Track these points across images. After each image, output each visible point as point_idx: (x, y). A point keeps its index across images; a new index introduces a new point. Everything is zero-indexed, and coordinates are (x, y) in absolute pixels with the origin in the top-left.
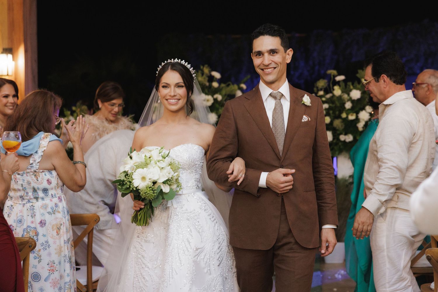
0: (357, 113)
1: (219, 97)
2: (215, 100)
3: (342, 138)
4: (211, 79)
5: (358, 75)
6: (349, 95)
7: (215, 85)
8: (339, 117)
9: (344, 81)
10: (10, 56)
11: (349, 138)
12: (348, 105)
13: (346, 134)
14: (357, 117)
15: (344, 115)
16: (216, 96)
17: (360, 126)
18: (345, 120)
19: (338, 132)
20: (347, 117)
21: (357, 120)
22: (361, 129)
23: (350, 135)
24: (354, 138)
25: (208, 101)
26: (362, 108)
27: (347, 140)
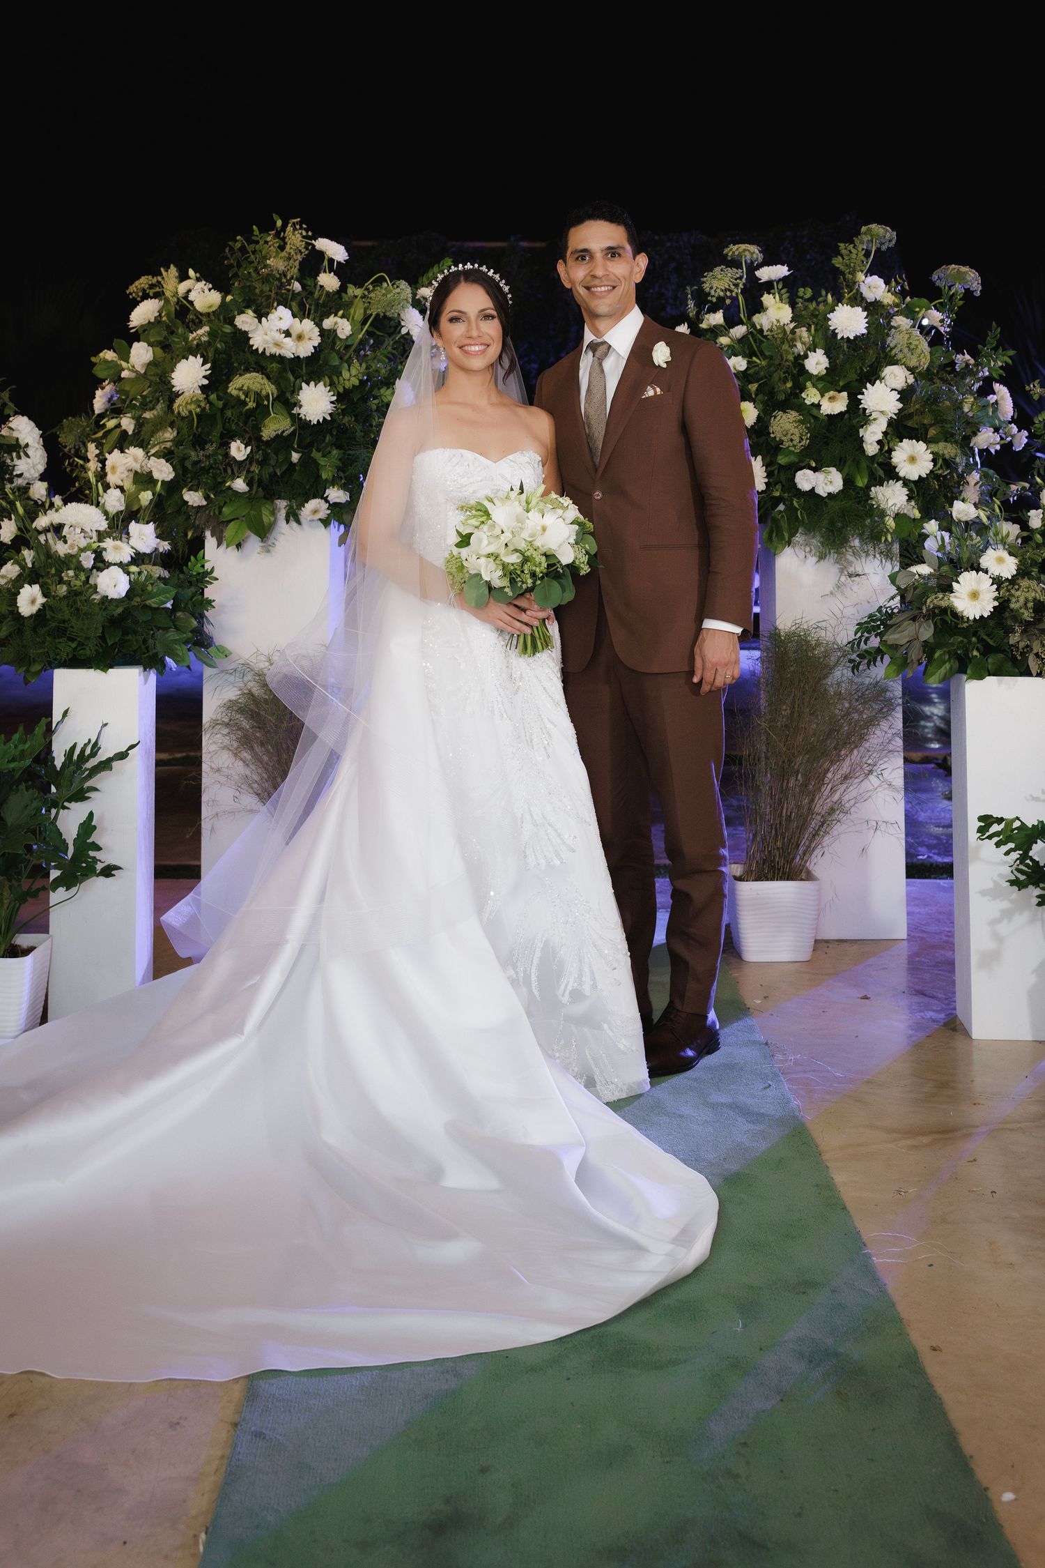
0: (855, 392)
1: (343, 327)
2: (328, 336)
3: (806, 480)
4: (314, 262)
5: (837, 262)
6: (823, 323)
8: (792, 401)
9: (784, 280)
11: (827, 482)
12: (817, 363)
13: (815, 470)
14: (854, 403)
15: (811, 396)
16: (328, 323)
17: (872, 436)
19: (782, 460)
20: (818, 406)
21: (856, 415)
22: (871, 449)
23: (833, 470)
24: (848, 482)
25: (300, 337)
26: (873, 376)
27: (822, 491)
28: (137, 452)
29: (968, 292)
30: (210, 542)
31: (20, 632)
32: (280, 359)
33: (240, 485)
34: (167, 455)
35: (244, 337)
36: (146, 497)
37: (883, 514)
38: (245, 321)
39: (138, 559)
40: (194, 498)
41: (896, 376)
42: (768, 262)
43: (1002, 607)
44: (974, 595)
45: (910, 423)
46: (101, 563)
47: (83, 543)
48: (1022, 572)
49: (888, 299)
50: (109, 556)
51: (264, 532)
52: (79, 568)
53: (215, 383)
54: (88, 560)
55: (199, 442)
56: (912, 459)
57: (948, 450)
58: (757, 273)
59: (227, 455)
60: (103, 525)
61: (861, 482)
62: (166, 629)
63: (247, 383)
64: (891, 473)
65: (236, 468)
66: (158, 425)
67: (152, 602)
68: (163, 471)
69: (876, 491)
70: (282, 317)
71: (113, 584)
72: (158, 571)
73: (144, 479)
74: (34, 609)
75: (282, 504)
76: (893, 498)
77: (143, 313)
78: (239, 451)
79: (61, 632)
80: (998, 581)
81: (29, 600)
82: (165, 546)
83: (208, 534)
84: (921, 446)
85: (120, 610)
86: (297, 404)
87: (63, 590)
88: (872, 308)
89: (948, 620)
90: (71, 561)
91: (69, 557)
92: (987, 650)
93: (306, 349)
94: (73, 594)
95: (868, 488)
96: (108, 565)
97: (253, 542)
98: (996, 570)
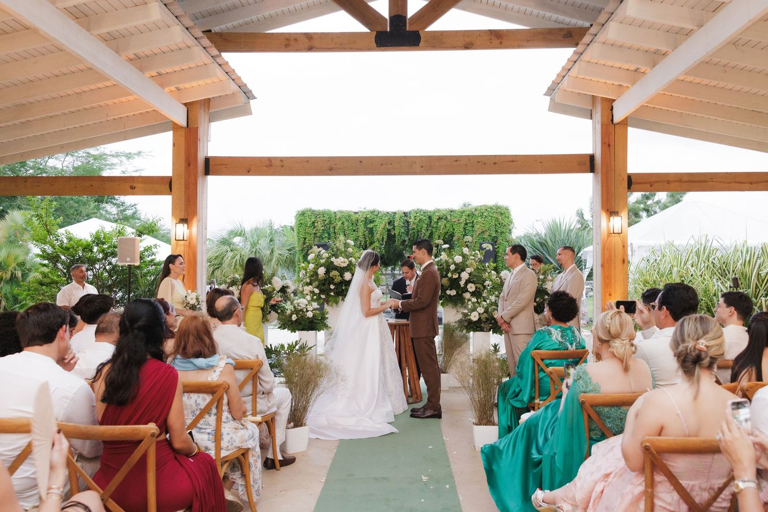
0: (459, 274)
2: (350, 262)
3: (448, 292)
4: (346, 245)
6: (453, 259)
7: (350, 250)
8: (446, 276)
9: (449, 248)
10: (186, 225)
11: (453, 293)
12: (452, 267)
13: (450, 290)
14: (459, 276)
15: (450, 275)
16: (350, 259)
17: (462, 283)
18: (451, 279)
19: (445, 288)
20: (452, 276)
21: (460, 278)
22: (462, 286)
23: (454, 290)
24: (457, 292)
25: (344, 262)
26: (463, 270)
27: (452, 295)
28: (310, 286)
29: (490, 250)
30: (326, 306)
31: (292, 324)
32: (341, 267)
33: (332, 294)
34: (317, 287)
35: (332, 263)
36: (315, 297)
37: (465, 299)
38: (333, 259)
39: (314, 309)
40: (323, 296)
41: (469, 270)
42: (445, 243)
43: (480, 319)
44: (475, 316)
45: (472, 280)
46: (307, 311)
47: (304, 306)
48: (485, 312)
49: (468, 253)
50: (308, 309)
51: (337, 303)
52: (303, 312)
53: (327, 272)
54: (305, 310)
55: (324, 285)
56: (471, 288)
57: (479, 286)
58: (442, 246)
59: (330, 287)
60: (307, 303)
61: (460, 293)
62: (319, 323)
63: (334, 273)
64: (467, 291)
65: (331, 290)
66: (315, 280)
67: (317, 318)
68: (317, 291)
69: (464, 294)
70: (341, 259)
71: (310, 315)
72: (318, 312)
73: (312, 292)
74: (295, 319)
75: (341, 297)
76: (467, 295)
77: (311, 257)
78: (332, 287)
79: (300, 324)
80: (479, 314)
81: (294, 317)
82: (318, 307)
83: (325, 303)
84: (473, 285)
85: (311, 320)
86: (344, 277)
87: (300, 316)
88: (464, 256)
89: (470, 322)
90: (301, 310)
91: (301, 309)
92: (477, 327)
93: (345, 265)
94: (302, 316)
95: (462, 294)
96: (309, 311)
97: (334, 305)
98: (479, 312)
